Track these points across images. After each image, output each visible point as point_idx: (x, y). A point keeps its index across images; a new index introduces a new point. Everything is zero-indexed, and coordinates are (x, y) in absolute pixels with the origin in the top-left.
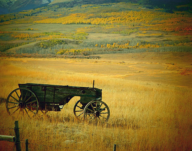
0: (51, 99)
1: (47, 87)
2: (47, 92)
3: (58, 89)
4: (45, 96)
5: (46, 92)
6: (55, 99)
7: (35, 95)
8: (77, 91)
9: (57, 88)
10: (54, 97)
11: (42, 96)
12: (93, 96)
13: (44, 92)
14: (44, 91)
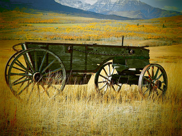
0: (82, 65)
1: (74, 46)
2: (74, 53)
3: (92, 49)
4: (71, 61)
5: (73, 55)
6: (87, 65)
7: (59, 60)
8: (120, 51)
9: (91, 47)
10: (86, 62)
11: (67, 60)
12: (145, 57)
13: (69, 54)
14: (69, 52)
